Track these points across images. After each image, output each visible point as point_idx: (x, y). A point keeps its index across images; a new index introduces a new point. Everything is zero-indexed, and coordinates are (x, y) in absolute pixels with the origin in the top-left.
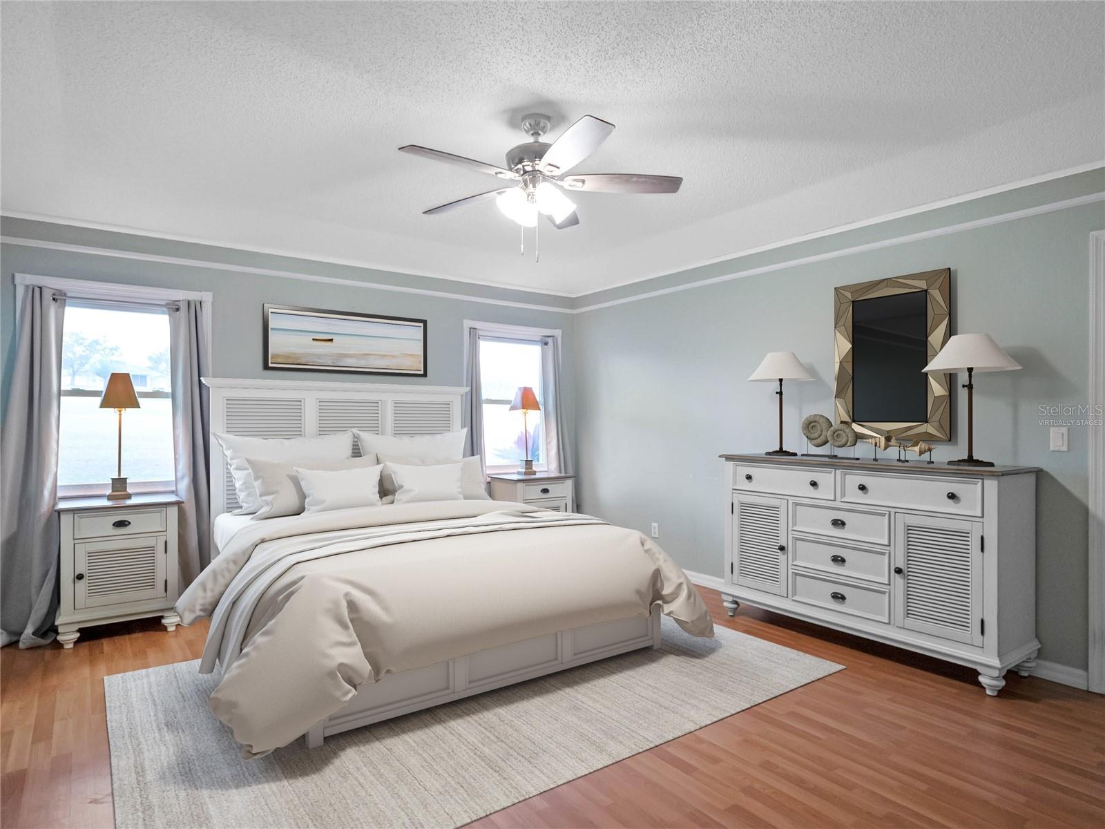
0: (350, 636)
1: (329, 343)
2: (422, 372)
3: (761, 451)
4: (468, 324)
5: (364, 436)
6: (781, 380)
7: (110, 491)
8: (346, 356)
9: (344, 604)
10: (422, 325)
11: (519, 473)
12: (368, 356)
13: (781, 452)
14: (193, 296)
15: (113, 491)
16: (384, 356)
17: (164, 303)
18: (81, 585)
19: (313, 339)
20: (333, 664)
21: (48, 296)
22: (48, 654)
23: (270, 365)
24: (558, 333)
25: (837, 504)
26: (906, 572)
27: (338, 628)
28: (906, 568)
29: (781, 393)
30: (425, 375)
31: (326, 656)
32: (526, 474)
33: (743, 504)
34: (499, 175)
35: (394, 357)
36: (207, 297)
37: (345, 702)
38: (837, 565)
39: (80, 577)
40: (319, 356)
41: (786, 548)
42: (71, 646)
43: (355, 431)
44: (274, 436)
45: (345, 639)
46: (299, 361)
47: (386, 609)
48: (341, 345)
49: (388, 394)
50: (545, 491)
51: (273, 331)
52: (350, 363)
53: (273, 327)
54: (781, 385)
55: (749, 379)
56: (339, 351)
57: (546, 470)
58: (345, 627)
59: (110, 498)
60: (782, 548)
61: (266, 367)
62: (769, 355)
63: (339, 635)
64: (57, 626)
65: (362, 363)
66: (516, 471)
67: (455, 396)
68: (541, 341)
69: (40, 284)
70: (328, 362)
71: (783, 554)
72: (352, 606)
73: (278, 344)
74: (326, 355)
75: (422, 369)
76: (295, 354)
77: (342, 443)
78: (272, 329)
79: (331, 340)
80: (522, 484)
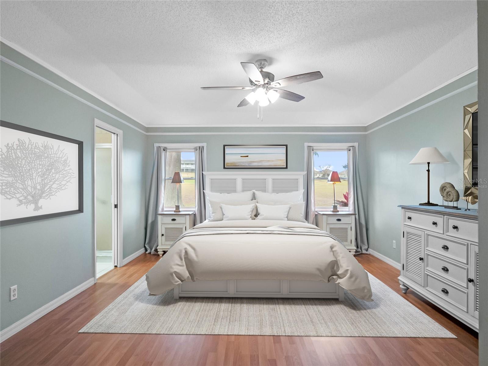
0: (182, 263)
1: (247, 157)
2: (285, 167)
3: (416, 204)
4: (306, 144)
5: (256, 192)
6: (429, 163)
7: (175, 209)
8: (254, 162)
9: (184, 251)
10: (285, 147)
11: (331, 211)
12: (262, 162)
13: (429, 204)
14: (201, 145)
15: (176, 209)
16: (268, 161)
17: (193, 148)
18: (163, 237)
19: (241, 156)
20: (172, 271)
21: (162, 149)
22: (153, 258)
23: (226, 167)
24: (356, 144)
25: (444, 236)
26: (476, 282)
27: (179, 259)
28: (476, 280)
29: (428, 171)
30: (286, 168)
31: (171, 267)
32: (333, 211)
33: (408, 233)
34: (244, 89)
35: (273, 161)
36: (205, 145)
37: (175, 285)
38: (445, 272)
39: (163, 235)
40: (243, 162)
41: (424, 259)
42: (161, 256)
43: (254, 191)
44: (224, 192)
45: (180, 263)
46: (237, 165)
47: (197, 256)
48: (251, 158)
49: (270, 176)
50: (339, 220)
51: (227, 155)
52: (255, 165)
53: (227, 153)
54: (429, 166)
55: (410, 163)
56: (249, 160)
57: (348, 210)
58: (181, 259)
59: (175, 211)
60: (421, 259)
61: (224, 168)
62: (421, 149)
63: (178, 261)
64: (157, 249)
65: (260, 164)
66: (330, 210)
67: (300, 176)
68: (347, 149)
69: (160, 146)
70: (247, 165)
71: (423, 263)
72: (186, 252)
73: (229, 159)
74: (245, 162)
75: (285, 165)
76: (235, 162)
77: (249, 194)
78: (226, 154)
79: (248, 156)
80: (326, 216)
